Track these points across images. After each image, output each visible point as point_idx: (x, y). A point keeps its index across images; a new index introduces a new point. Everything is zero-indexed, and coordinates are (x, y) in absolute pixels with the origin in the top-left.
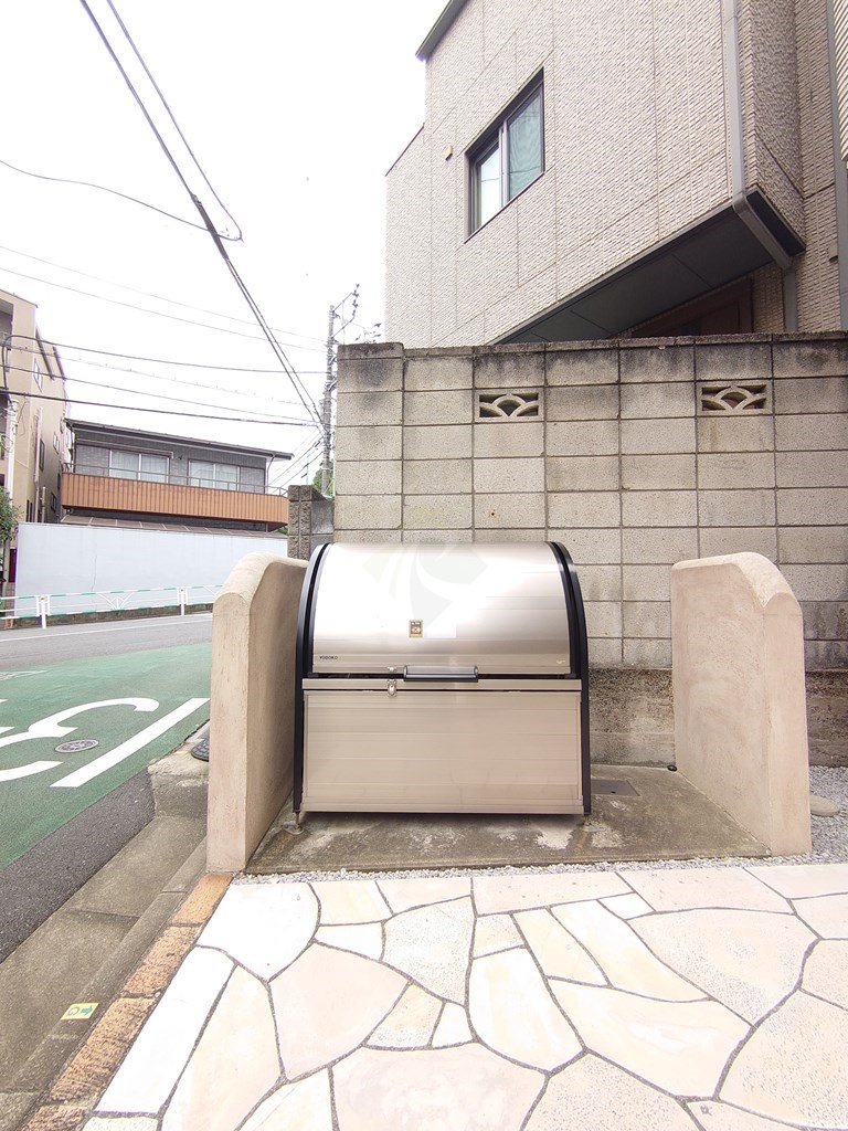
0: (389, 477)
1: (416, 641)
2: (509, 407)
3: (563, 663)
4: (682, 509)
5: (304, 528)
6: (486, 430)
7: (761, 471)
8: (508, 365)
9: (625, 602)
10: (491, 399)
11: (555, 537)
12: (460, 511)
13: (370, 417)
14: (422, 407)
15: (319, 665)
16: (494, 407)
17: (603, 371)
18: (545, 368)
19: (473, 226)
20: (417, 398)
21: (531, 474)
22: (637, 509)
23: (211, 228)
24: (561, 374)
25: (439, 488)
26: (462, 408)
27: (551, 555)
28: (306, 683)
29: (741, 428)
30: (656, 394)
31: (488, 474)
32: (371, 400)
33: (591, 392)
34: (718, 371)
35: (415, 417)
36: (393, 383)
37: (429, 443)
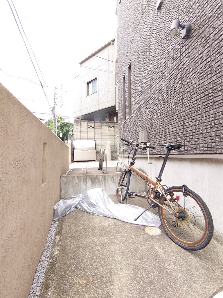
0: (79, 133)
1: (83, 147)
2: (91, 127)
3: (94, 149)
4: (107, 137)
5: (70, 138)
6: (89, 129)
7: (113, 134)
8: (91, 123)
9: (101, 145)
10: (89, 126)
11: (95, 139)
12: (86, 137)
13: (77, 127)
14: (82, 126)
15: (75, 149)
16: (90, 127)
17: (100, 124)
18: (94, 123)
19: (88, 95)
20: (82, 125)
21: (93, 133)
22: (103, 137)
23: (42, 85)
24: (96, 124)
25: (84, 134)
26: (87, 127)
27: (94, 141)
28: (74, 151)
29: (112, 130)
30: (104, 126)
31: (89, 133)
32: (77, 125)
33: (99, 126)
34: (110, 125)
35: (82, 127)
36: (80, 124)
37: (83, 130)
